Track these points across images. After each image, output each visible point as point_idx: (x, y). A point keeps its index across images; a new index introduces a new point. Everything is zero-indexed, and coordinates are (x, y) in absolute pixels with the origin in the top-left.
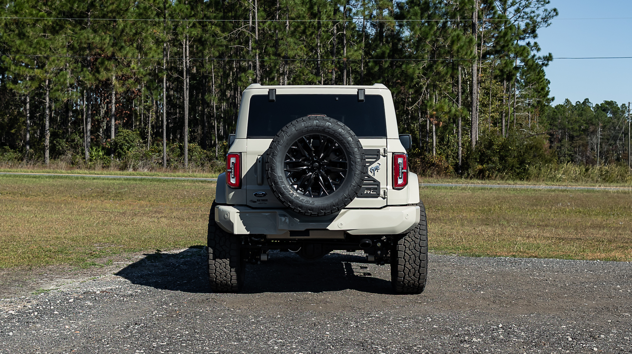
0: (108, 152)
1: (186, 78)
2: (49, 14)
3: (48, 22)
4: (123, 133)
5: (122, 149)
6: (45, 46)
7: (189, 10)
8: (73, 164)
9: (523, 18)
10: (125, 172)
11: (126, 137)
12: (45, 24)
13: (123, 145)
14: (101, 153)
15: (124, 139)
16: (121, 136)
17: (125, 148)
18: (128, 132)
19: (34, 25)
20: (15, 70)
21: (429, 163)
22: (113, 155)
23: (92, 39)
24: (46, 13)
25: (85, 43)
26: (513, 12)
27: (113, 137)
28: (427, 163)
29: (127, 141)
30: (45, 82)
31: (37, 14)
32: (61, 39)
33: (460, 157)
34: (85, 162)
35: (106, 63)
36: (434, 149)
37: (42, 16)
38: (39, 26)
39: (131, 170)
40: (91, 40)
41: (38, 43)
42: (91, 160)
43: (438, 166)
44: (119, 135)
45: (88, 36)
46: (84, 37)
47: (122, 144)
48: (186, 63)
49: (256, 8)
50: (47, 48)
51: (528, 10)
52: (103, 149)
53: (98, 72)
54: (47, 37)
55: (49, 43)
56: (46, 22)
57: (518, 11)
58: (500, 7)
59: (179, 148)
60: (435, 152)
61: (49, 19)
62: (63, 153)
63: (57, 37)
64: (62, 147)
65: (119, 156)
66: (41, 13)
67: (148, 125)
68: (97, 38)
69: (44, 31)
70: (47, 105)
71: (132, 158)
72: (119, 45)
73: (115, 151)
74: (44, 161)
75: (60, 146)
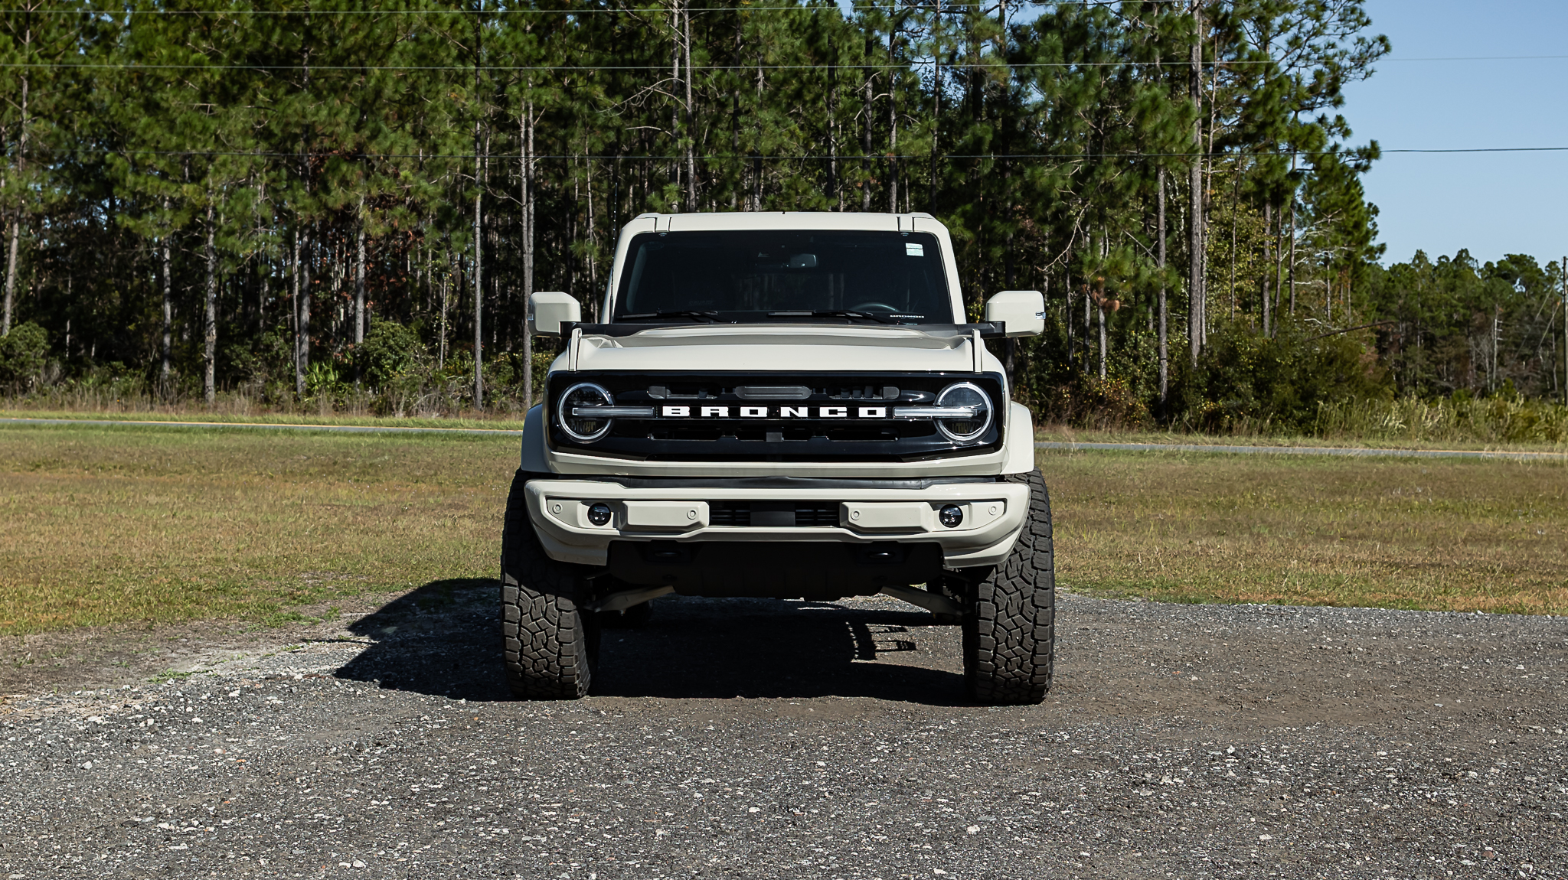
0: (348, 375)
1: (528, 202)
2: (215, 58)
3: (212, 76)
4: (383, 330)
5: (381, 367)
6: (205, 129)
7: (535, 44)
8: (267, 401)
9: (1308, 59)
10: (387, 419)
11: (388, 338)
12: (206, 82)
13: (380, 359)
14: (332, 377)
15: (385, 343)
16: (377, 336)
17: (387, 364)
18: (393, 327)
19: (180, 83)
20: (136, 184)
21: (1091, 397)
22: (359, 382)
23: (313, 115)
24: (208, 55)
25: (297, 124)
26: (1285, 46)
27: (360, 339)
28: (1086, 397)
29: (390, 348)
30: (206, 213)
31: (186, 58)
32: (240, 116)
33: (1165, 381)
34: (295, 397)
35: (344, 167)
36: (1103, 364)
37: (198, 62)
38: (193, 85)
39: (400, 416)
40: (309, 117)
41: (187, 124)
42: (309, 393)
43: (1111, 403)
44: (373, 335)
45: (304, 108)
46: (295, 111)
47: (380, 355)
48: (527, 166)
49: (688, 40)
50: (208, 134)
51: (1319, 41)
52: (337, 366)
53: (327, 190)
54: (211, 111)
55: (213, 125)
56: (207, 76)
57: (1295, 43)
58: (1253, 35)
59: (510, 364)
60: (1104, 372)
61: (214, 68)
62: (245, 376)
63: (233, 112)
64: (243, 363)
65: (372, 382)
66: (195, 56)
67: (441, 312)
68: (324, 112)
69: (204, 97)
70: (210, 268)
71: (403, 387)
72: (371, 125)
73: (363, 370)
74: (202, 395)
75: (238, 362)
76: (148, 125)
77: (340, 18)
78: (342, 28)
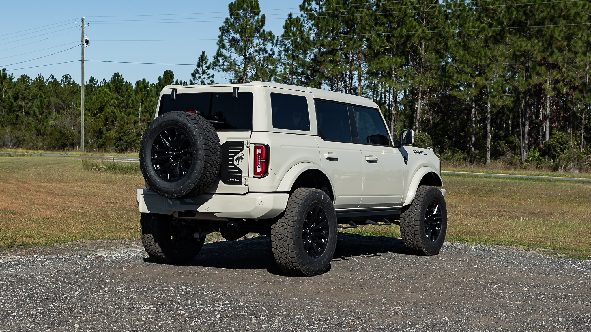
0: (543, 155)
2: (490, 25)
3: (488, 33)
4: (557, 135)
5: (556, 151)
6: (486, 56)
8: (510, 164)
10: (554, 173)
11: (559, 139)
12: (486, 36)
13: (555, 147)
14: (537, 155)
15: (557, 141)
16: (555, 138)
17: (558, 149)
18: (561, 134)
19: (477, 36)
22: (547, 157)
23: (525, 46)
24: (487, 24)
25: (519, 51)
27: (547, 139)
29: (560, 143)
30: (487, 88)
31: (479, 26)
32: (499, 49)
34: (522, 163)
35: (538, 68)
37: (484, 28)
38: (482, 36)
39: (561, 171)
40: (523, 47)
41: (479, 53)
42: (527, 161)
44: (552, 138)
45: (521, 44)
46: (518, 45)
47: (555, 146)
50: (487, 58)
52: (540, 150)
53: (531, 77)
54: (488, 47)
55: (488, 52)
56: (487, 33)
61: (489, 29)
62: (503, 154)
63: (497, 47)
64: (502, 148)
65: (553, 157)
66: (483, 25)
67: (582, 128)
68: (529, 45)
69: (486, 41)
70: (489, 110)
71: (564, 159)
72: (550, 50)
73: (549, 152)
74: (485, 162)
75: (500, 148)
76: (464, 55)
77: (537, 6)
78: (538, 10)
